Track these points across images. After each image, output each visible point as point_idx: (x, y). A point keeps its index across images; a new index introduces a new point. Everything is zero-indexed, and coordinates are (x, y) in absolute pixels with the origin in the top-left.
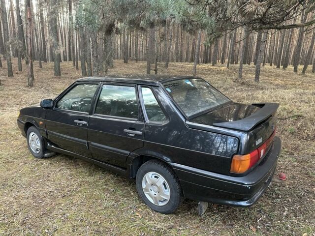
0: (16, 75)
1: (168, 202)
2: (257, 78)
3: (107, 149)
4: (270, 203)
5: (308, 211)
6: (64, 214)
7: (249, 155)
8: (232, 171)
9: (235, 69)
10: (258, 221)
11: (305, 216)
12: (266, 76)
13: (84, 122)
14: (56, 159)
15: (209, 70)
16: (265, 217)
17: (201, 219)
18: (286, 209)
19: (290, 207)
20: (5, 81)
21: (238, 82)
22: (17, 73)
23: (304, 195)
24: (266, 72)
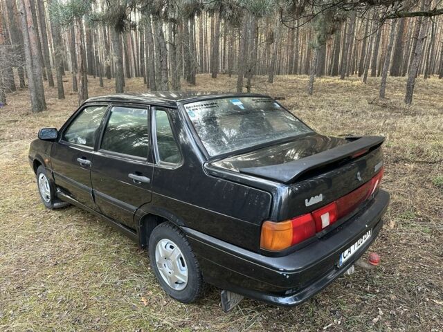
0: (70, 96)
1: (185, 285)
2: (409, 98)
3: (111, 201)
4: (357, 300)
5: (419, 319)
6: (44, 291)
7: (289, 222)
8: (262, 247)
9: (376, 84)
10: (324, 328)
11: (410, 327)
12: (426, 94)
13: (87, 162)
14: (70, 211)
15: (335, 85)
16: (339, 322)
17: (234, 317)
18: (381, 313)
19: (390, 309)
20: (53, 104)
21: (376, 104)
22: (71, 94)
23: (422, 292)
24: (427, 88)
